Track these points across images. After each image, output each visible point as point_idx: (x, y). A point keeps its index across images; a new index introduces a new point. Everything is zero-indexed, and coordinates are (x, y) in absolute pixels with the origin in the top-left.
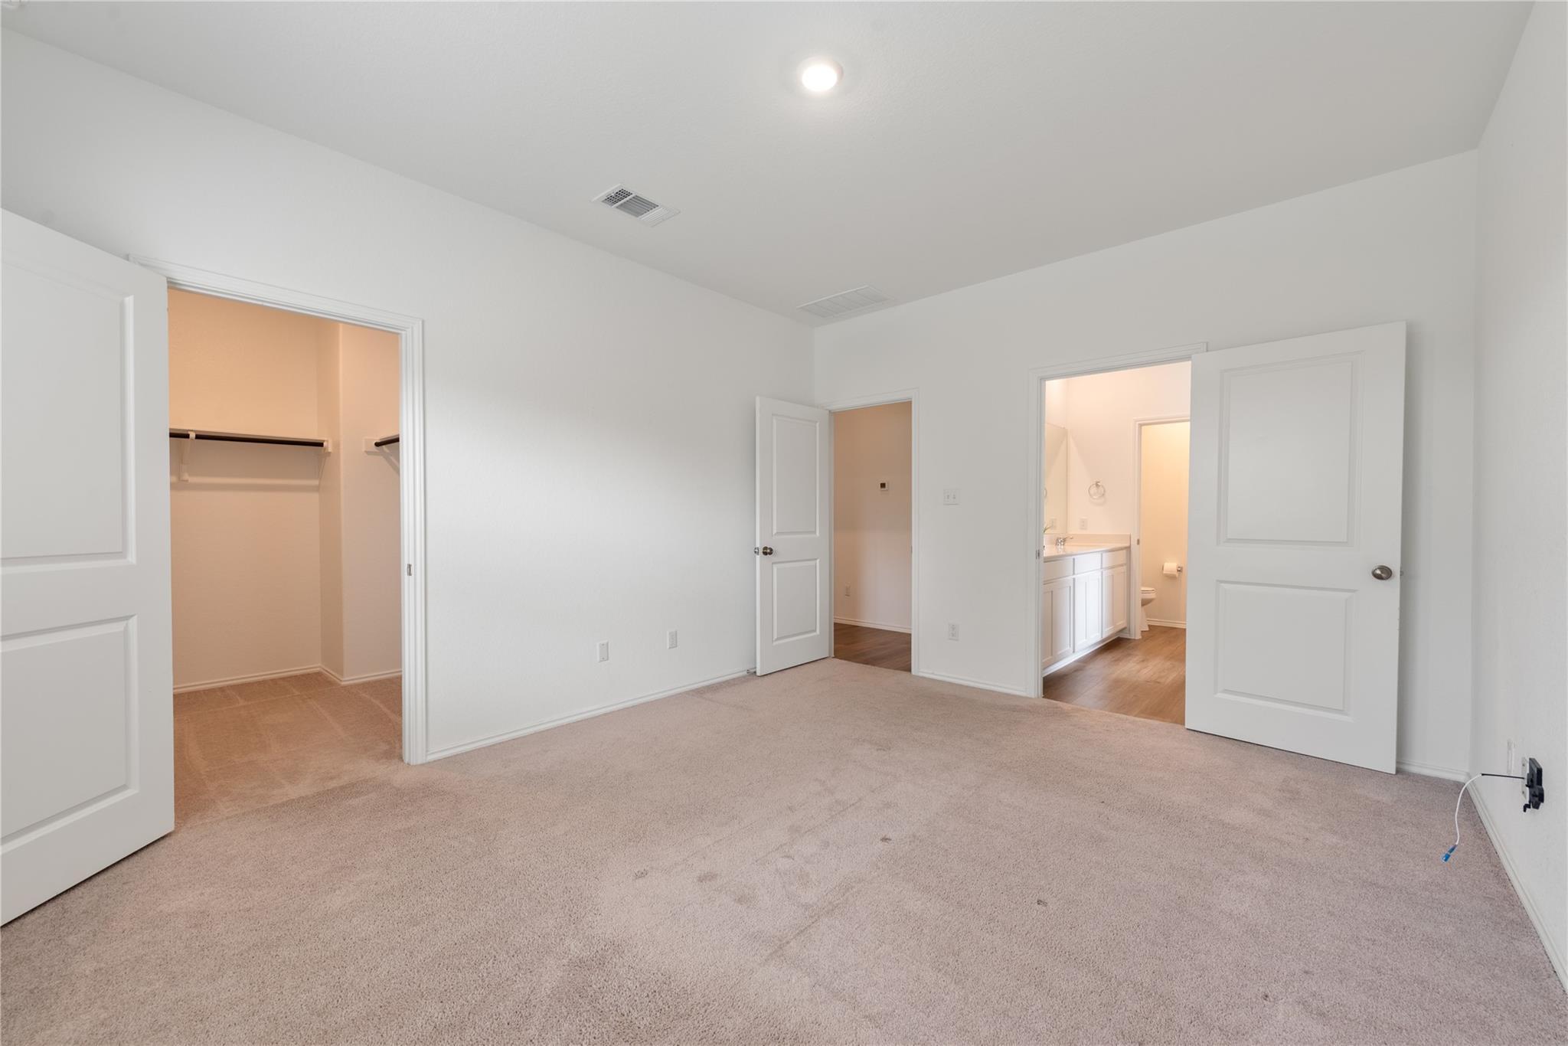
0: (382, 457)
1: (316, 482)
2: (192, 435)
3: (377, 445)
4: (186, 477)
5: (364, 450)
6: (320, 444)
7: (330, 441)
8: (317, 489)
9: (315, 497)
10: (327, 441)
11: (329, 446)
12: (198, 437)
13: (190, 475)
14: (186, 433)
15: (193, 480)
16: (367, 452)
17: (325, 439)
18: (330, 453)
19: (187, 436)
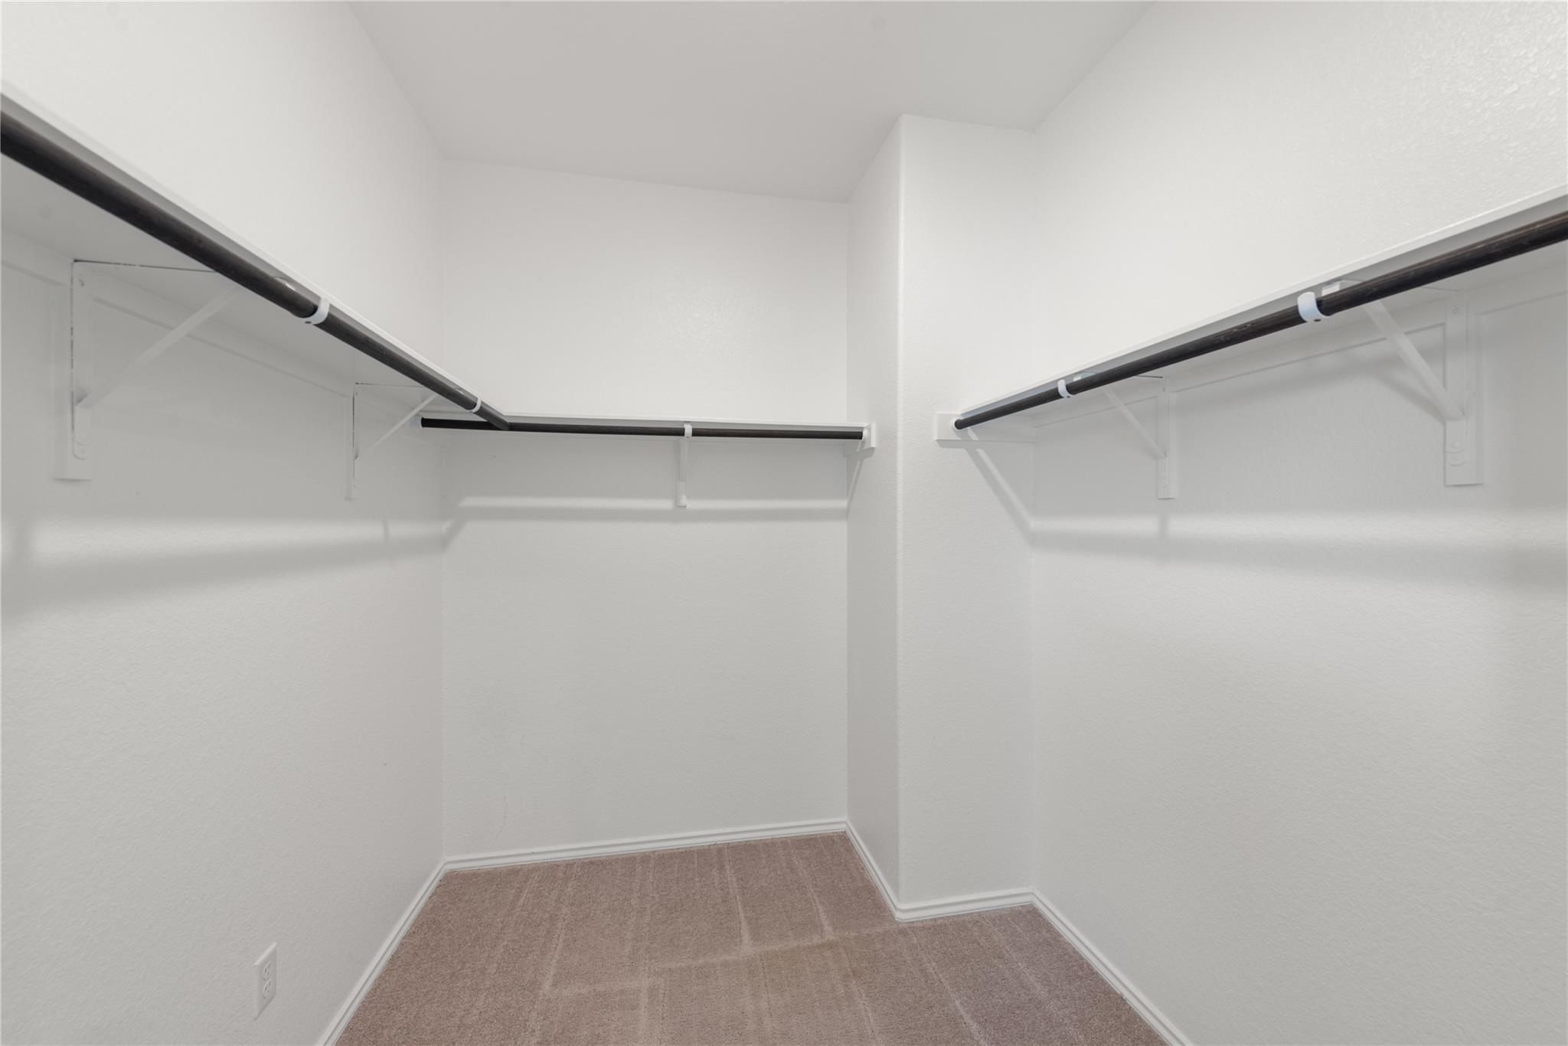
0: (964, 451)
1: (843, 504)
2: (688, 430)
3: (961, 425)
4: (684, 501)
5: (936, 438)
6: (857, 435)
7: (874, 427)
8: (845, 514)
9: (839, 530)
10: (869, 428)
11: (872, 438)
12: (696, 433)
13: (688, 497)
14: (679, 426)
15: (692, 504)
16: (942, 443)
17: (864, 424)
18: (873, 448)
19: (680, 432)
